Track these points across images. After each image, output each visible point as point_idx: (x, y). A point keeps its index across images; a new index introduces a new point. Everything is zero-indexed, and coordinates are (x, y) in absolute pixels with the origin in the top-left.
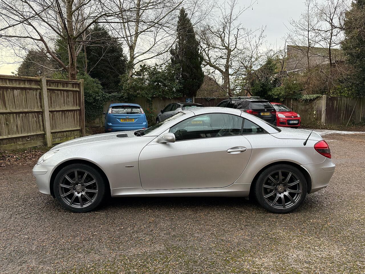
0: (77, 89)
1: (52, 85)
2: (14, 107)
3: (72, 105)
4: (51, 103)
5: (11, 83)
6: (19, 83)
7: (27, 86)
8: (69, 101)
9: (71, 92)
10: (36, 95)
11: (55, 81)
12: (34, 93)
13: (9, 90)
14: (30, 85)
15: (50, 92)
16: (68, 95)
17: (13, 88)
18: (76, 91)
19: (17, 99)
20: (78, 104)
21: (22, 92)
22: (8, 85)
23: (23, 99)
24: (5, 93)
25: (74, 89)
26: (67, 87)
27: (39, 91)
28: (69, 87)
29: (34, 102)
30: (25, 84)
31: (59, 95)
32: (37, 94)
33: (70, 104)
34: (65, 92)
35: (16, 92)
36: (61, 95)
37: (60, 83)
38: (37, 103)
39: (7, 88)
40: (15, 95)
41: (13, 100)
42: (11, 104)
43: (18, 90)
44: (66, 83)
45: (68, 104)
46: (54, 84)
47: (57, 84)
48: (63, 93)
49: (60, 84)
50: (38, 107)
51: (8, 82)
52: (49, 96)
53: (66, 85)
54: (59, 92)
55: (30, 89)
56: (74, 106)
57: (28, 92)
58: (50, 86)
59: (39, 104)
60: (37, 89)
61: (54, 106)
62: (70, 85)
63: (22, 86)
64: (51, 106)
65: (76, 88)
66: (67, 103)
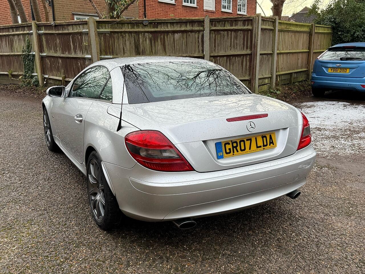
0: (249, 27)
1: (217, 25)
2: (174, 52)
3: (241, 48)
4: (215, 46)
5: (172, 27)
6: (180, 26)
7: (189, 28)
8: (237, 44)
9: (241, 32)
10: (198, 38)
11: (221, 20)
12: (196, 35)
13: (170, 34)
14: (192, 26)
15: (215, 33)
16: (237, 36)
17: (174, 32)
18: (248, 30)
19: (177, 43)
20: (249, 47)
21: (183, 36)
22: (170, 28)
23: (184, 43)
24: (166, 37)
25: (246, 27)
26: (236, 25)
27: (201, 33)
28: (239, 25)
29: (195, 46)
30: (186, 26)
31: (225, 37)
32: (200, 37)
33: (238, 47)
34: (233, 32)
35: (177, 36)
36: (228, 37)
37: (228, 21)
38: (199, 47)
39: (168, 32)
40: (175, 39)
41: (173, 45)
42: (171, 49)
43: (179, 34)
44: (236, 21)
45: (236, 47)
46: (221, 23)
47: (223, 23)
48: (230, 34)
49: (228, 23)
50: (199, 52)
51: (169, 25)
52: (213, 38)
53: (235, 23)
54: (226, 32)
55: (192, 31)
56: (243, 49)
57: (189, 35)
58: (215, 26)
59: (201, 48)
60: (199, 31)
61: (218, 50)
62: (240, 23)
63: (183, 29)
64: (215, 50)
65: (248, 25)
66: (234, 47)
